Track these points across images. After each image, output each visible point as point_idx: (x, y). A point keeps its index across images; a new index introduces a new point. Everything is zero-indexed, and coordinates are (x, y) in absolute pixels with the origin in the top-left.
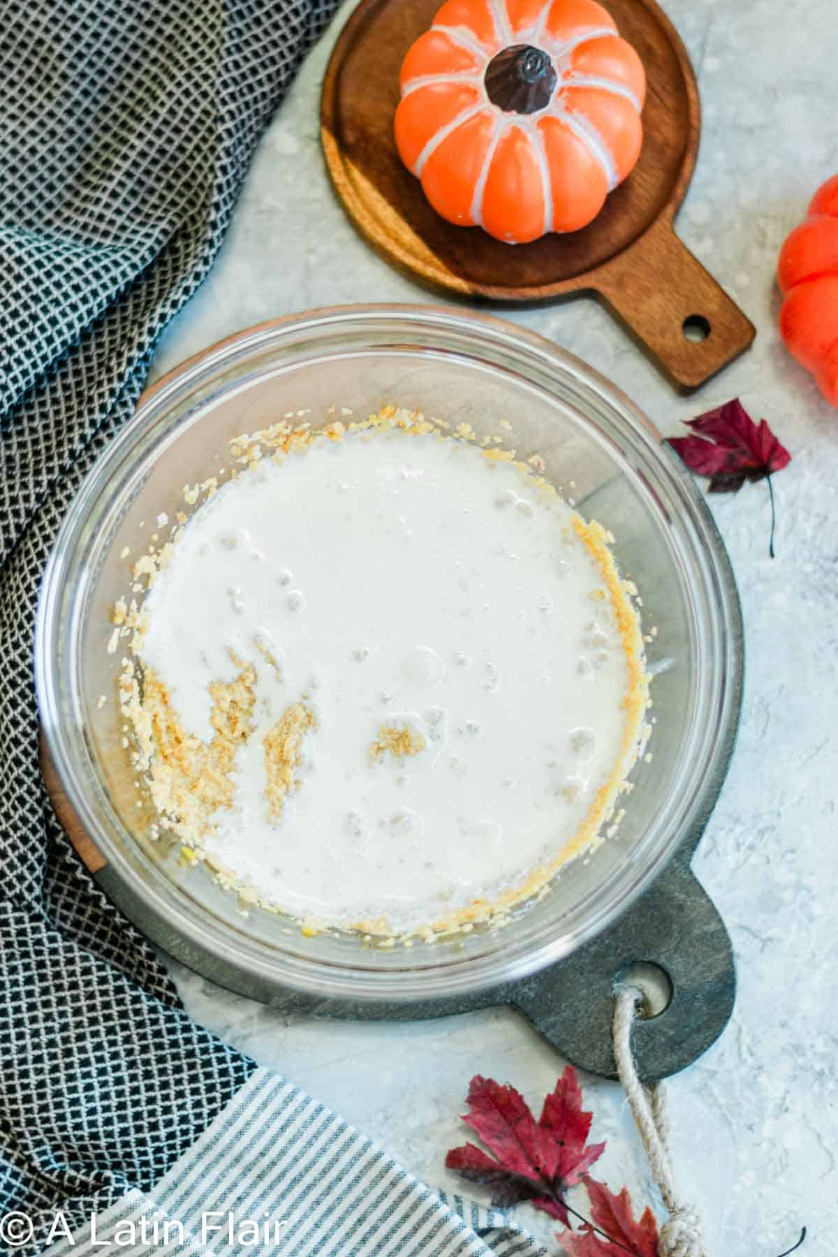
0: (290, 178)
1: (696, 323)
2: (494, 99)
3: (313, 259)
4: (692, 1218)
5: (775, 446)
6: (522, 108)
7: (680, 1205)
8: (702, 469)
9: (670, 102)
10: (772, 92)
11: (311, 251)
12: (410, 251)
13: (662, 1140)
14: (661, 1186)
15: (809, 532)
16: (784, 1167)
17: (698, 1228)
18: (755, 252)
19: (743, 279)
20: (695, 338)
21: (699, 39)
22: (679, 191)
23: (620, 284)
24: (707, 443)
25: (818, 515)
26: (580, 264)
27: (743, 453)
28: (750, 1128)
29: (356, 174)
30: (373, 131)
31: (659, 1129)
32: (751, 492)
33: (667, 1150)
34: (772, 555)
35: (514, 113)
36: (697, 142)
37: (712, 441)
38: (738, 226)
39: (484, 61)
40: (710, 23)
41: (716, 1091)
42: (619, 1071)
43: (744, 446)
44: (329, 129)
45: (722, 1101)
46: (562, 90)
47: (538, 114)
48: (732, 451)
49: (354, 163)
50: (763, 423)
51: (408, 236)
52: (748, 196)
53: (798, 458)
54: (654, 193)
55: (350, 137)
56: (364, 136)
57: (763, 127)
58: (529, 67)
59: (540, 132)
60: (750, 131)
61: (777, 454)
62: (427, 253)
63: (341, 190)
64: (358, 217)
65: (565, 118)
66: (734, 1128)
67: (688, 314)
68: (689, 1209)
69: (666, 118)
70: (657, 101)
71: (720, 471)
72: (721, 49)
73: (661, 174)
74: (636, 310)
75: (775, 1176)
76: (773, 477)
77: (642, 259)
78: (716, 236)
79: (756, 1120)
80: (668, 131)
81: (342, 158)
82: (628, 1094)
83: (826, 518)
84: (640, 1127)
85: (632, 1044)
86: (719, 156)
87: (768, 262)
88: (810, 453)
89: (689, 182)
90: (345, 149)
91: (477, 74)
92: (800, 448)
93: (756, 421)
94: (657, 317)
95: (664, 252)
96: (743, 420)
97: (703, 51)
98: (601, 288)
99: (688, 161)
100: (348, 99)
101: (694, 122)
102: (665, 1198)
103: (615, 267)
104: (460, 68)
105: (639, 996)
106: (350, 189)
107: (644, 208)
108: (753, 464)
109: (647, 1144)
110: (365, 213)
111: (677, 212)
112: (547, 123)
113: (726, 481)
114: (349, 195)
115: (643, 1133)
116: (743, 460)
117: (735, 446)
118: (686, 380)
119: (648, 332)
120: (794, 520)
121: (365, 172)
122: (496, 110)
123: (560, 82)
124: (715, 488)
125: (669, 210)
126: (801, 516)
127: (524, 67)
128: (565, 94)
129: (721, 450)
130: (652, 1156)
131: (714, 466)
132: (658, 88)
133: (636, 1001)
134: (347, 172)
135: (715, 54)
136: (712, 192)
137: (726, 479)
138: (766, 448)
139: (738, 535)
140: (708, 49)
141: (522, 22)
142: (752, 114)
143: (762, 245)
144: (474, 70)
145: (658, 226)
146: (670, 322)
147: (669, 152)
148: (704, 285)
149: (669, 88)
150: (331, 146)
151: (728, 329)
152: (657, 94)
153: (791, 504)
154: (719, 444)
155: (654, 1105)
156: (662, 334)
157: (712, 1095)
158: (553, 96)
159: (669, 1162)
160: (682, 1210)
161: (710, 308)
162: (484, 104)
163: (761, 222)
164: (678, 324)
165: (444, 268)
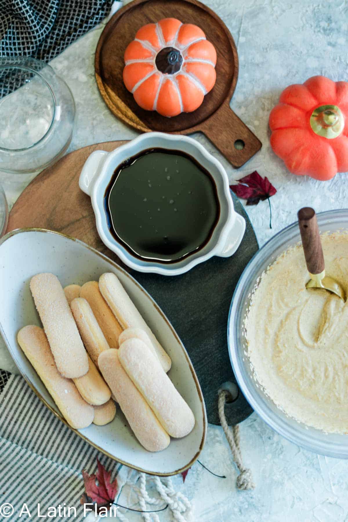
0: (85, 91)
1: (240, 142)
2: (159, 69)
3: (95, 122)
4: (248, 474)
5: (271, 187)
6: (170, 72)
7: (244, 469)
8: (244, 197)
9: (227, 56)
10: (265, 50)
11: (94, 119)
12: (131, 119)
13: (237, 445)
14: (237, 463)
15: (284, 218)
16: (282, 452)
17: (250, 477)
18: (261, 113)
19: (256, 123)
20: (240, 147)
21: (237, 30)
22: (231, 92)
23: (210, 129)
24: (245, 186)
25: (287, 212)
26: (195, 121)
27: (259, 189)
28: (269, 438)
29: (110, 90)
30: (115, 73)
31: (235, 442)
32: (262, 204)
33: (239, 449)
34: (271, 228)
35: (167, 74)
36: (237, 73)
37: (247, 186)
38: (254, 102)
39: (155, 54)
40: (241, 23)
41: (256, 426)
42: (221, 422)
43: (259, 187)
44: (98, 73)
45: (259, 429)
46: (185, 64)
47: (176, 74)
48: (254, 189)
49: (109, 86)
50: (266, 178)
51: (130, 113)
52: (257, 90)
53: (279, 190)
54: (222, 93)
55: (107, 76)
56: (112, 75)
57: (263, 63)
58: (172, 59)
59: (177, 81)
60: (258, 65)
61: (271, 190)
62: (138, 119)
63: (104, 97)
64: (111, 107)
65: (186, 75)
66: (264, 439)
67: (236, 139)
68: (247, 471)
69: (226, 63)
70: (222, 56)
71: (251, 197)
72: (245, 33)
73: (224, 85)
74: (217, 139)
75: (279, 455)
76: (270, 198)
77: (218, 118)
78: (246, 107)
79: (272, 435)
80: (226, 68)
81: (104, 85)
82: (224, 430)
83: (290, 213)
84: (229, 442)
85: (225, 412)
86: (246, 75)
87: (265, 116)
88: (284, 188)
89: (235, 88)
90: (105, 81)
91: (153, 59)
92: (279, 188)
93: (263, 177)
94: (225, 141)
95: (226, 115)
96: (258, 177)
97: (239, 35)
98: (203, 131)
99: (234, 80)
100: (106, 61)
101: (236, 65)
102: (238, 467)
103: (208, 122)
104: (146, 57)
105: (227, 394)
106: (107, 97)
107: (218, 98)
108: (262, 193)
109: (232, 448)
110: (114, 106)
111: (231, 99)
112: (179, 77)
113: (253, 201)
114: (107, 99)
115: (230, 444)
116: (259, 192)
117: (256, 187)
118: (236, 165)
119: (222, 147)
120: (278, 214)
121: (113, 90)
122: (160, 73)
123: (184, 61)
124: (248, 204)
125: (228, 99)
126: (281, 212)
127: (170, 59)
128: (186, 66)
129: (251, 189)
130: (234, 452)
131: (248, 196)
132: (221, 51)
133: (226, 395)
134: (106, 90)
135: (243, 35)
136: (244, 90)
137: (253, 200)
138: (267, 188)
139: (258, 220)
140: (241, 33)
141: (168, 38)
142: (258, 59)
143: (263, 109)
144: (151, 58)
145: (224, 106)
146: (230, 142)
147: (227, 76)
148: (242, 128)
149: (226, 51)
150: (100, 81)
151: (251, 144)
152: (222, 54)
153: (277, 208)
154: (250, 186)
155: (234, 432)
156: (227, 148)
157: (255, 427)
158: (181, 66)
159: (240, 453)
160: (245, 471)
161: (245, 136)
162: (156, 70)
163: (263, 100)
164: (232, 143)
165: (144, 125)
